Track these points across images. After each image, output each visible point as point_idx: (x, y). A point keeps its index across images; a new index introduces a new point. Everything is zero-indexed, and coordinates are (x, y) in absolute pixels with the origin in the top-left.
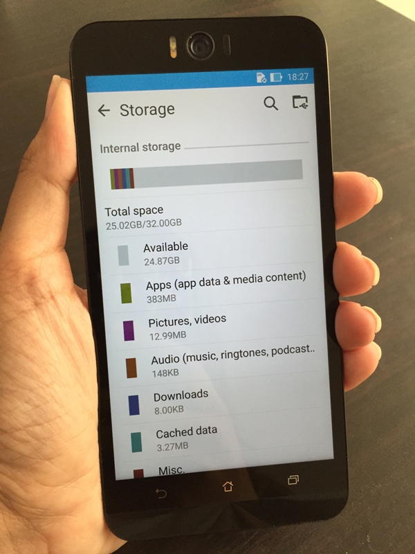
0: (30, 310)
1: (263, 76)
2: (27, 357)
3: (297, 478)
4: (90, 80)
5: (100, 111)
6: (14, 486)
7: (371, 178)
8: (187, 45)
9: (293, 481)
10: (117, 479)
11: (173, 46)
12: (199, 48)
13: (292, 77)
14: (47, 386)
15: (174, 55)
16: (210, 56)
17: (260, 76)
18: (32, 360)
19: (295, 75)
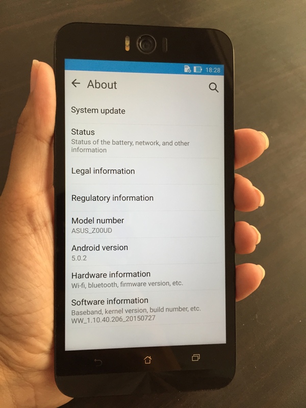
0: (30, 234)
1: (189, 68)
2: (26, 266)
3: (198, 356)
4: (68, 62)
5: (73, 83)
7: (261, 132)
8: (137, 43)
9: (195, 358)
10: (66, 350)
11: (127, 43)
12: (146, 46)
13: (209, 70)
14: (37, 287)
15: (127, 49)
16: (153, 51)
17: (187, 68)
18: (29, 268)
19: (211, 69)
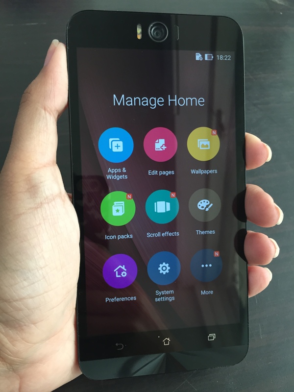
1: (200, 56)
3: (214, 336)
6: (6, 340)
9: (211, 338)
11: (139, 31)
12: (157, 33)
13: (219, 58)
15: (139, 37)
16: (164, 39)
17: (198, 56)
19: (221, 57)
